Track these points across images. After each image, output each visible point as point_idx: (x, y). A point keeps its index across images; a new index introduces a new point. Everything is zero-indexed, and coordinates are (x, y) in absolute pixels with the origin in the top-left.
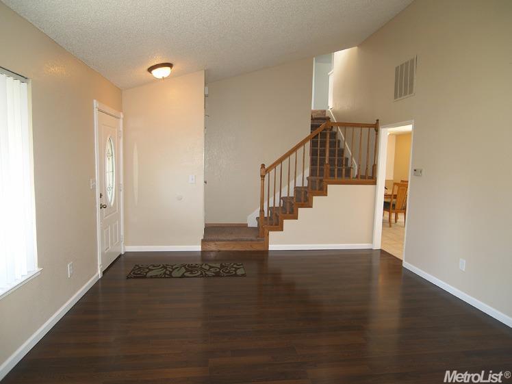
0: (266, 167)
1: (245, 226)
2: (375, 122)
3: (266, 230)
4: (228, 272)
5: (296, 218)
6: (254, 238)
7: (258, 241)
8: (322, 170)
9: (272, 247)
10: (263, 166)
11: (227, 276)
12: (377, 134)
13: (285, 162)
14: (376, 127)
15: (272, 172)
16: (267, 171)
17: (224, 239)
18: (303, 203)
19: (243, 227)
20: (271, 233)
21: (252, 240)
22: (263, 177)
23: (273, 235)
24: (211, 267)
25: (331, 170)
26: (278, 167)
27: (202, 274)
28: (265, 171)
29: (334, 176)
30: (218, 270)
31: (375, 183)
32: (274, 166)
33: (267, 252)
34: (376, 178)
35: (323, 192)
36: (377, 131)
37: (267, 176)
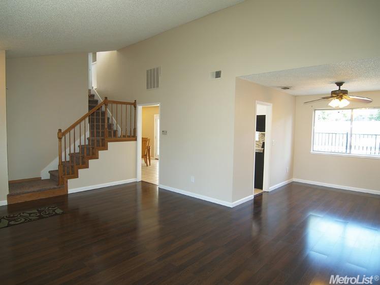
0: (62, 132)
1: (39, 179)
2: (134, 102)
3: (65, 179)
4: (49, 214)
5: (87, 167)
6: (56, 187)
7: (60, 188)
8: (103, 132)
9: (70, 191)
10: (60, 130)
11: (50, 216)
12: (135, 109)
13: (77, 128)
14: (134, 105)
15: (67, 135)
16: (64, 134)
17: (29, 191)
18: (91, 156)
19: (38, 180)
20: (69, 181)
21: (54, 188)
22: (60, 139)
23: (71, 182)
24: (30, 214)
25: (109, 132)
26: (72, 131)
27: (26, 220)
28: (61, 134)
29: (111, 136)
30: (38, 214)
31: (136, 140)
32: (68, 130)
33: (67, 195)
34: (136, 137)
35: (105, 147)
36: (135, 107)
37: (64, 138)
